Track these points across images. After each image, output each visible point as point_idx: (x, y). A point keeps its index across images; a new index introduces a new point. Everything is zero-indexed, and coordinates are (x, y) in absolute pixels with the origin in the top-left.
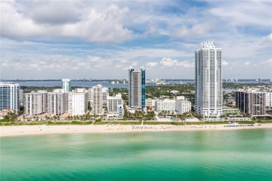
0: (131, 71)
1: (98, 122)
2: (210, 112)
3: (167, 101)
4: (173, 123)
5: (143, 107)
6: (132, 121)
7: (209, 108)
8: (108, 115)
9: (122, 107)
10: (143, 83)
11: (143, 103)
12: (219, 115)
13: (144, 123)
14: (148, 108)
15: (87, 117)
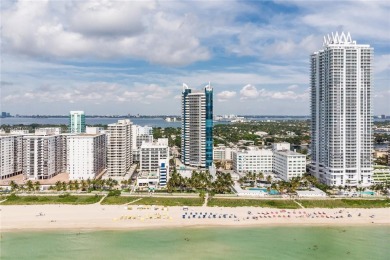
0: (185, 94)
1: (114, 197)
2: (346, 177)
3: (253, 150)
4: (272, 204)
5: (208, 165)
6: (185, 195)
7: (344, 169)
8: (139, 181)
9: (167, 164)
10: (209, 116)
11: (209, 157)
12: (365, 183)
13: (211, 203)
14: (218, 165)
15: (96, 185)
